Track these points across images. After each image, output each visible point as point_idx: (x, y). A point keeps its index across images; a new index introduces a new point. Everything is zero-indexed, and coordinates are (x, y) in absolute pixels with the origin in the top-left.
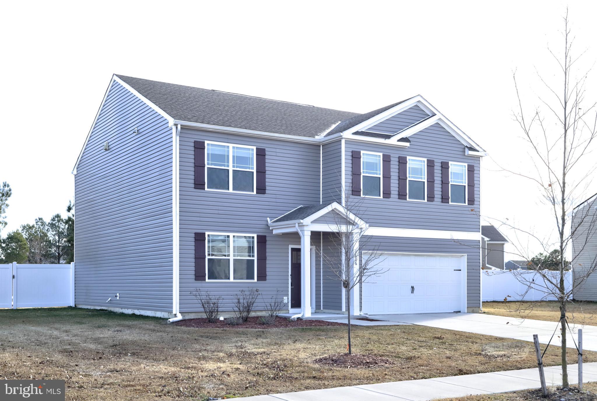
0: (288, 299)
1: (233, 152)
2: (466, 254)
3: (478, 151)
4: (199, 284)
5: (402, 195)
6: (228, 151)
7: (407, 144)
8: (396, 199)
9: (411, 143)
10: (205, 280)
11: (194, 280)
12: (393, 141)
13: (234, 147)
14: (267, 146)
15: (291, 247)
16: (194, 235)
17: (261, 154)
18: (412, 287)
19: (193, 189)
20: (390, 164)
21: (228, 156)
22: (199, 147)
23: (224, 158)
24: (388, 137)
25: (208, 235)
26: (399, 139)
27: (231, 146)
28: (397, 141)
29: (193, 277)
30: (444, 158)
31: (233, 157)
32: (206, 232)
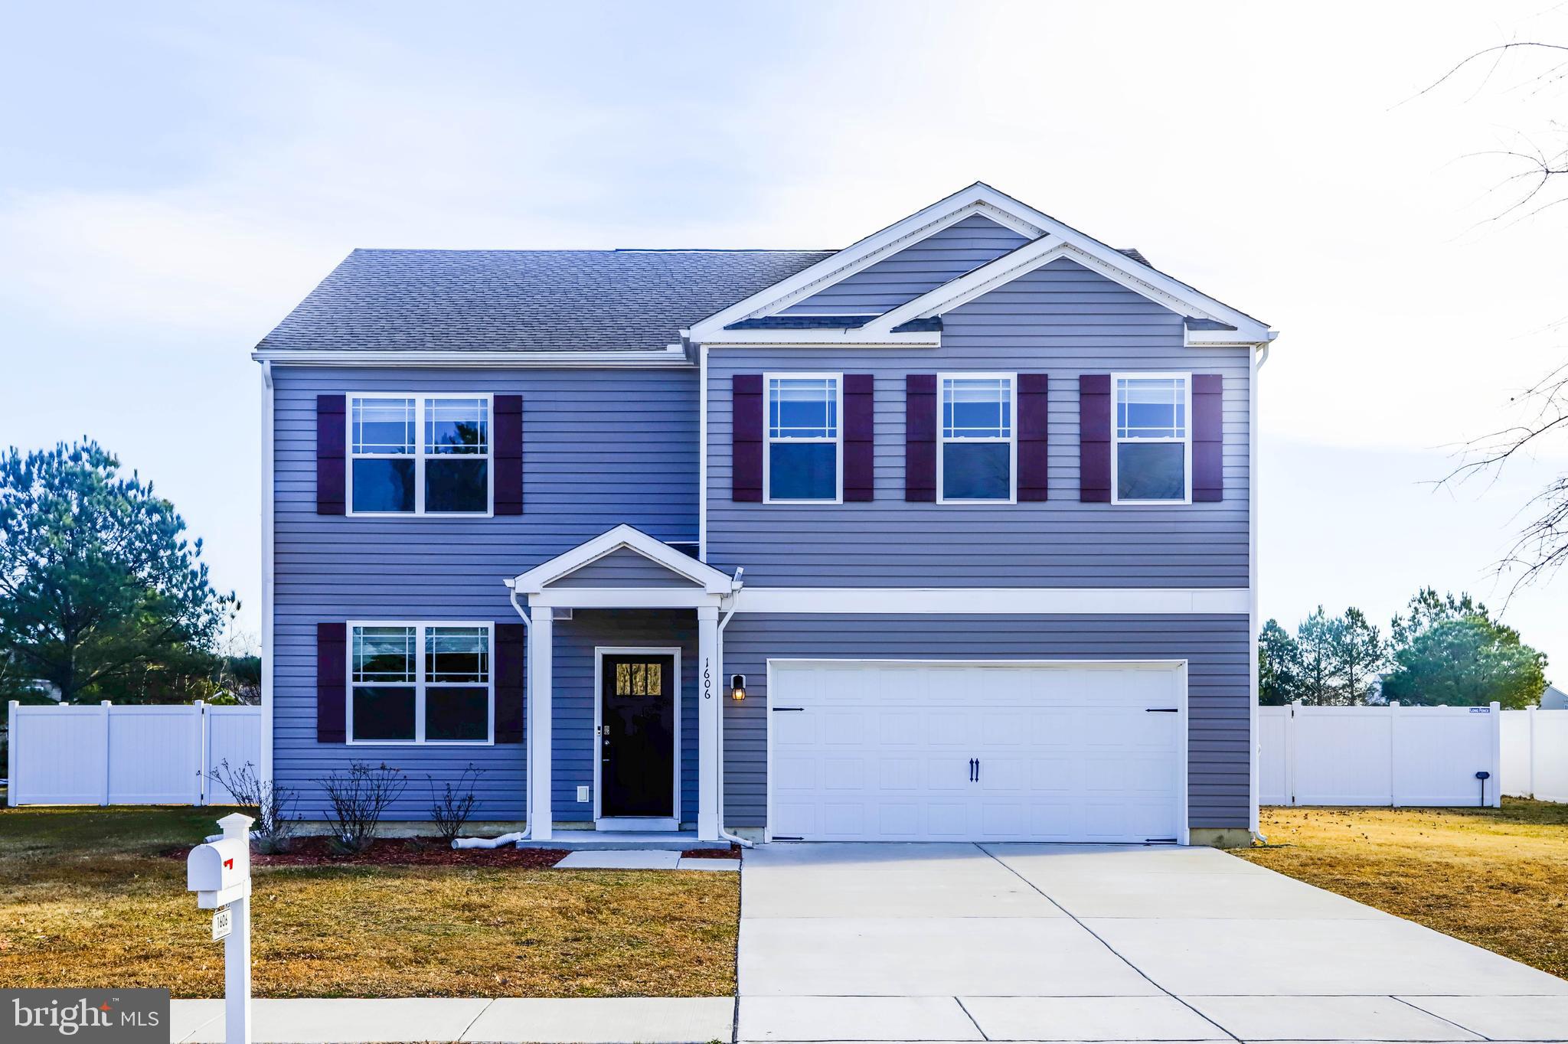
0: (591, 791)
1: (428, 414)
2: (1186, 660)
3: (1235, 329)
4: (329, 751)
5: (919, 489)
6: (413, 413)
7: (934, 337)
8: (900, 503)
9: (945, 333)
10: (344, 741)
11: (315, 741)
12: (878, 332)
13: (428, 402)
14: (525, 387)
15: (600, 652)
16: (315, 628)
17: (509, 410)
18: (972, 762)
19: (315, 515)
20: (872, 402)
21: (412, 425)
22: (331, 410)
23: (400, 431)
24: (858, 322)
25: (355, 628)
26: (898, 324)
27: (420, 398)
28: (891, 332)
29: (314, 733)
30: (1088, 363)
31: (428, 425)
32: (348, 622)
